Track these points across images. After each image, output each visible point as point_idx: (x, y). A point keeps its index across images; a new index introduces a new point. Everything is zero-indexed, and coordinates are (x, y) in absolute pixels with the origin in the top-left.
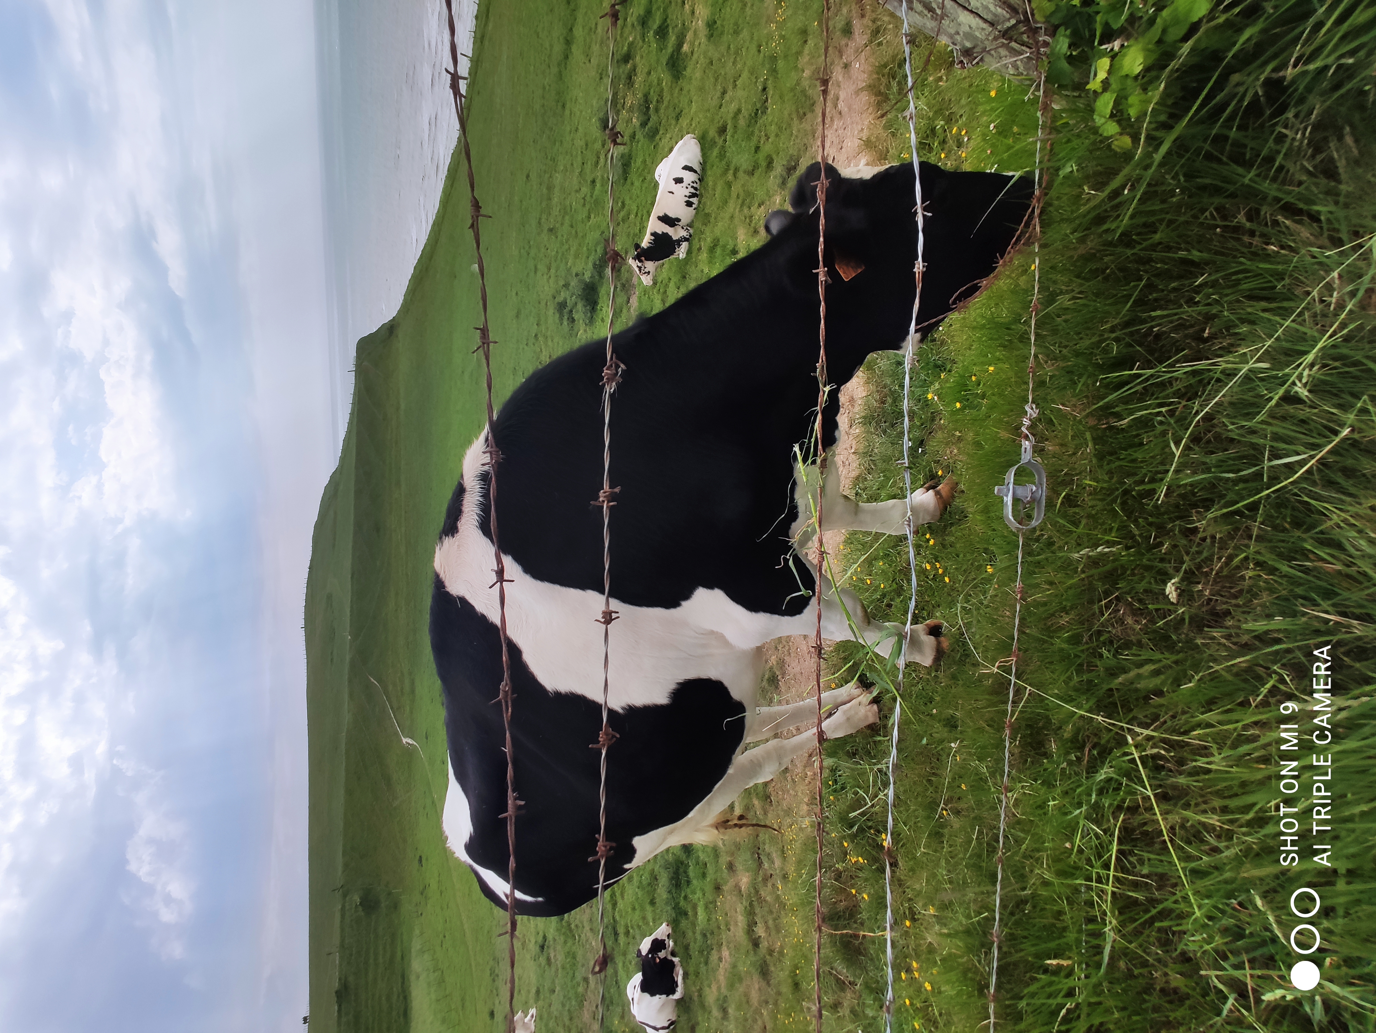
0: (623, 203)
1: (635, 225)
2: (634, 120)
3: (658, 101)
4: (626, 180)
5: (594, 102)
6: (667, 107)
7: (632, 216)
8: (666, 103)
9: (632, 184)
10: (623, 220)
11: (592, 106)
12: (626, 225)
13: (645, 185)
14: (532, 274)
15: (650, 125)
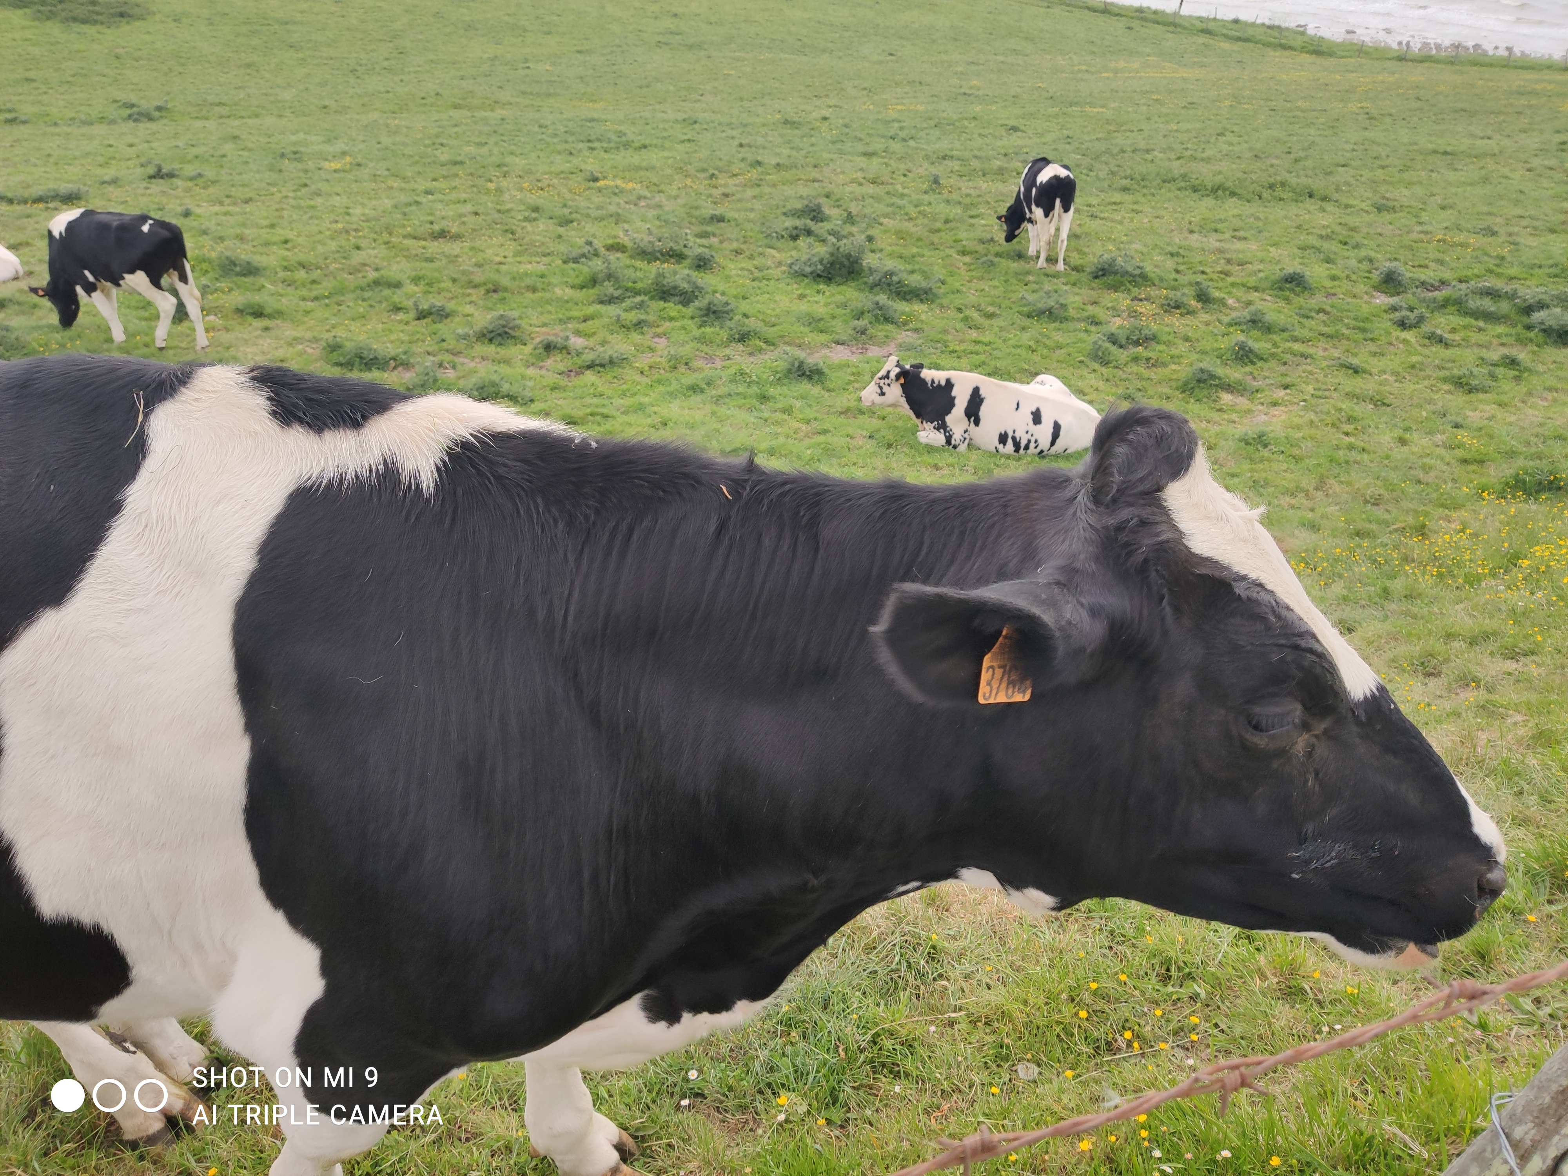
0: (991, 316)
1: (962, 341)
2: (1118, 321)
3: (1148, 359)
4: (1029, 316)
5: (1137, 246)
6: (1140, 377)
7: (974, 334)
8: (1146, 373)
9: (1024, 329)
10: (966, 319)
11: (1131, 242)
12: (960, 325)
13: (1023, 352)
14: (861, 148)
15: (1113, 349)
